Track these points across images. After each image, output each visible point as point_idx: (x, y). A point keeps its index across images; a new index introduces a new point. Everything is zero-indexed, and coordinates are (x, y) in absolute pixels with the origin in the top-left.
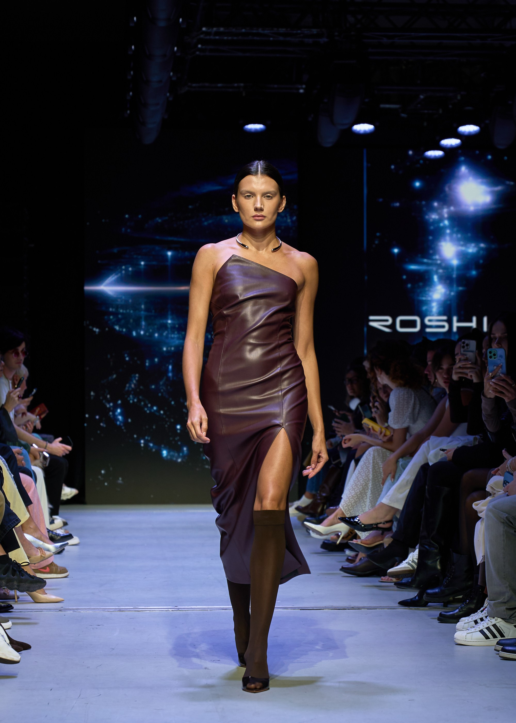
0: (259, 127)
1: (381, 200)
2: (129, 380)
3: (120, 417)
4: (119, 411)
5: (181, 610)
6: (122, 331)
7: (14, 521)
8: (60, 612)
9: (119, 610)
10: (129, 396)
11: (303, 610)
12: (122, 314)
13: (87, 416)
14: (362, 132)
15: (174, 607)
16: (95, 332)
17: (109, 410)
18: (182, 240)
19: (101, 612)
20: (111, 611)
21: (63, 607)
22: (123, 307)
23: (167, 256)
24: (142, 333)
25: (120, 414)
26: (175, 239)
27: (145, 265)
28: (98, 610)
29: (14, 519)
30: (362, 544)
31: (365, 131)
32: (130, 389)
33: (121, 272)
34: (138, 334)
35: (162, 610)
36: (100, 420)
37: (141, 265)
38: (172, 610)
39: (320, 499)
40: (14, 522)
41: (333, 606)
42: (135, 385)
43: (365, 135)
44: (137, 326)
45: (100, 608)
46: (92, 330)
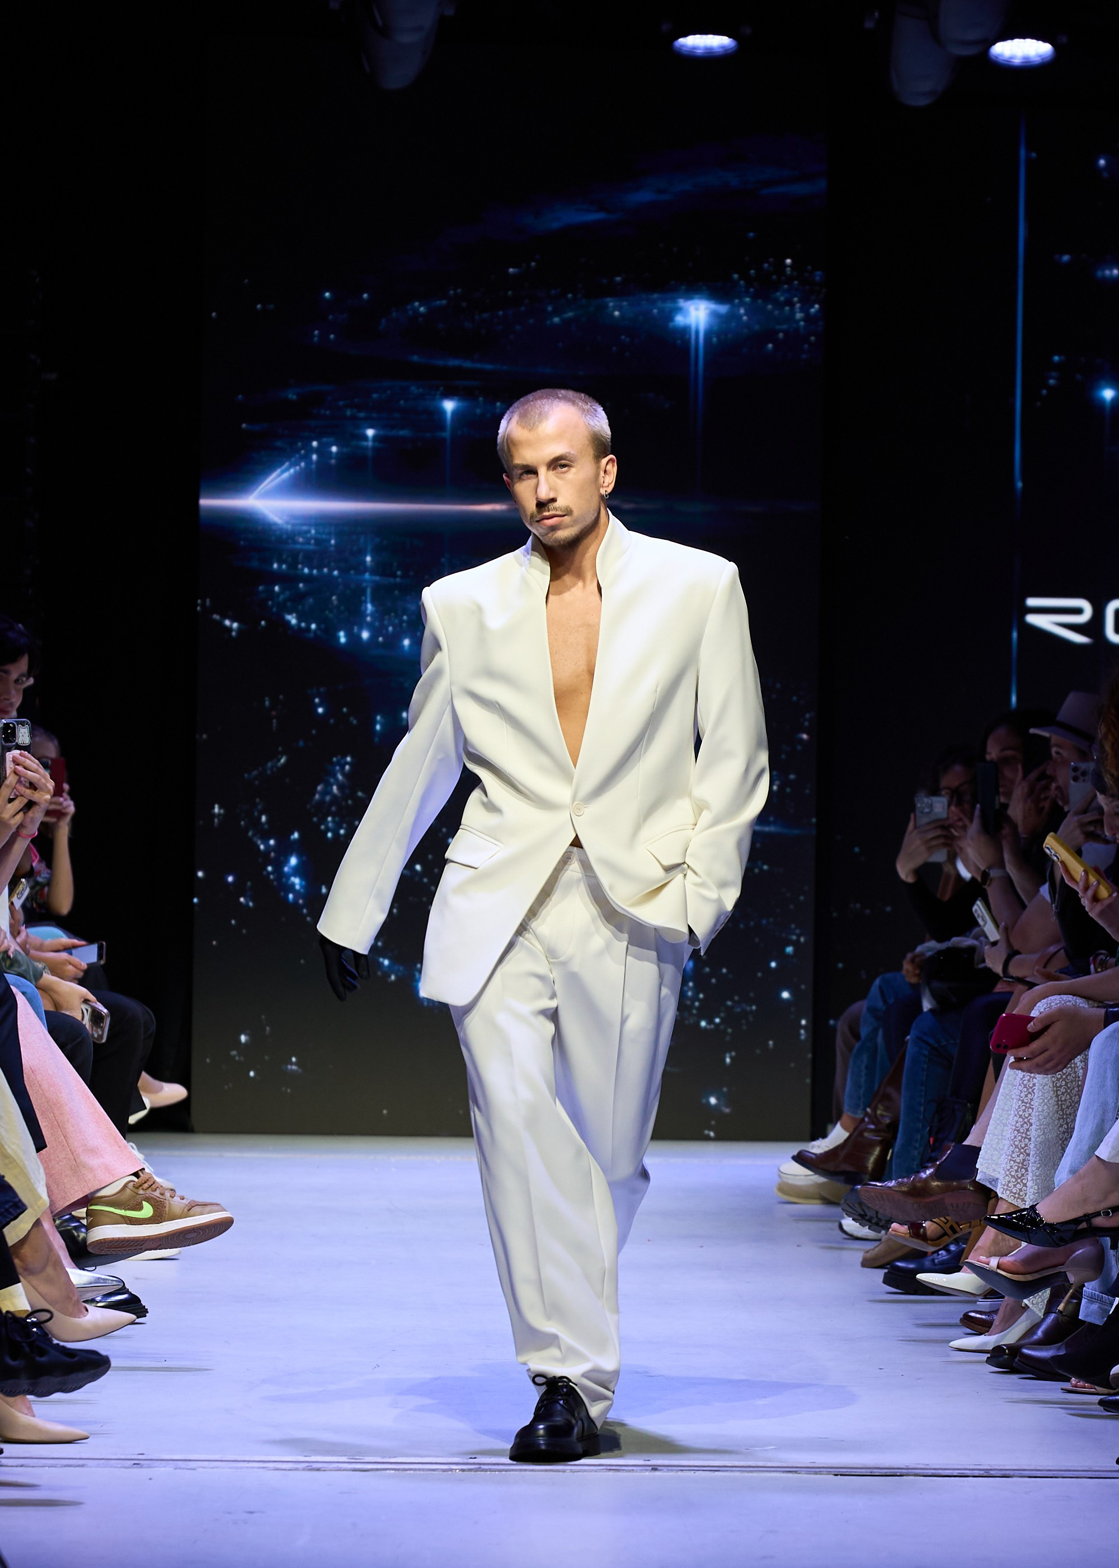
0: (717, 42)
1: (1066, 258)
2: (324, 775)
3: (296, 881)
4: (293, 861)
5: (486, 1470)
6: (308, 629)
7: (7, 1206)
8: (135, 1470)
9: (307, 1464)
10: (323, 820)
11: (841, 1475)
12: (308, 579)
13: (200, 874)
14: (1017, 61)
15: (465, 1461)
16: (230, 629)
17: (266, 858)
18: (489, 367)
19: (255, 1470)
20: (285, 1470)
21: (143, 1454)
22: (309, 559)
23: (442, 412)
24: (365, 635)
25: (297, 871)
26: (468, 364)
27: (375, 438)
28: (246, 1465)
29: (7, 1202)
30: (999, 1271)
31: (1026, 59)
32: (328, 798)
33: (307, 457)
34: (354, 638)
35: (432, 1470)
36: (239, 888)
37: (365, 438)
38: (463, 1470)
39: (875, 1131)
40: (7, 1210)
41: (927, 1467)
42: (341, 787)
43: (1027, 71)
44: (353, 617)
45: (252, 1459)
46: (220, 624)
